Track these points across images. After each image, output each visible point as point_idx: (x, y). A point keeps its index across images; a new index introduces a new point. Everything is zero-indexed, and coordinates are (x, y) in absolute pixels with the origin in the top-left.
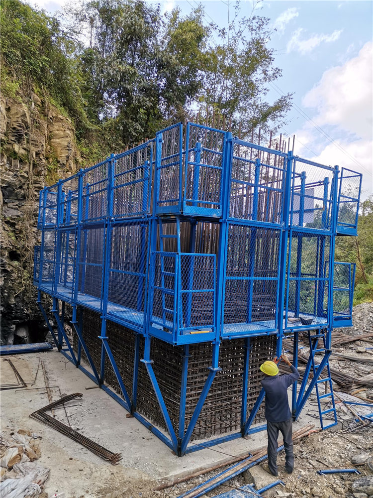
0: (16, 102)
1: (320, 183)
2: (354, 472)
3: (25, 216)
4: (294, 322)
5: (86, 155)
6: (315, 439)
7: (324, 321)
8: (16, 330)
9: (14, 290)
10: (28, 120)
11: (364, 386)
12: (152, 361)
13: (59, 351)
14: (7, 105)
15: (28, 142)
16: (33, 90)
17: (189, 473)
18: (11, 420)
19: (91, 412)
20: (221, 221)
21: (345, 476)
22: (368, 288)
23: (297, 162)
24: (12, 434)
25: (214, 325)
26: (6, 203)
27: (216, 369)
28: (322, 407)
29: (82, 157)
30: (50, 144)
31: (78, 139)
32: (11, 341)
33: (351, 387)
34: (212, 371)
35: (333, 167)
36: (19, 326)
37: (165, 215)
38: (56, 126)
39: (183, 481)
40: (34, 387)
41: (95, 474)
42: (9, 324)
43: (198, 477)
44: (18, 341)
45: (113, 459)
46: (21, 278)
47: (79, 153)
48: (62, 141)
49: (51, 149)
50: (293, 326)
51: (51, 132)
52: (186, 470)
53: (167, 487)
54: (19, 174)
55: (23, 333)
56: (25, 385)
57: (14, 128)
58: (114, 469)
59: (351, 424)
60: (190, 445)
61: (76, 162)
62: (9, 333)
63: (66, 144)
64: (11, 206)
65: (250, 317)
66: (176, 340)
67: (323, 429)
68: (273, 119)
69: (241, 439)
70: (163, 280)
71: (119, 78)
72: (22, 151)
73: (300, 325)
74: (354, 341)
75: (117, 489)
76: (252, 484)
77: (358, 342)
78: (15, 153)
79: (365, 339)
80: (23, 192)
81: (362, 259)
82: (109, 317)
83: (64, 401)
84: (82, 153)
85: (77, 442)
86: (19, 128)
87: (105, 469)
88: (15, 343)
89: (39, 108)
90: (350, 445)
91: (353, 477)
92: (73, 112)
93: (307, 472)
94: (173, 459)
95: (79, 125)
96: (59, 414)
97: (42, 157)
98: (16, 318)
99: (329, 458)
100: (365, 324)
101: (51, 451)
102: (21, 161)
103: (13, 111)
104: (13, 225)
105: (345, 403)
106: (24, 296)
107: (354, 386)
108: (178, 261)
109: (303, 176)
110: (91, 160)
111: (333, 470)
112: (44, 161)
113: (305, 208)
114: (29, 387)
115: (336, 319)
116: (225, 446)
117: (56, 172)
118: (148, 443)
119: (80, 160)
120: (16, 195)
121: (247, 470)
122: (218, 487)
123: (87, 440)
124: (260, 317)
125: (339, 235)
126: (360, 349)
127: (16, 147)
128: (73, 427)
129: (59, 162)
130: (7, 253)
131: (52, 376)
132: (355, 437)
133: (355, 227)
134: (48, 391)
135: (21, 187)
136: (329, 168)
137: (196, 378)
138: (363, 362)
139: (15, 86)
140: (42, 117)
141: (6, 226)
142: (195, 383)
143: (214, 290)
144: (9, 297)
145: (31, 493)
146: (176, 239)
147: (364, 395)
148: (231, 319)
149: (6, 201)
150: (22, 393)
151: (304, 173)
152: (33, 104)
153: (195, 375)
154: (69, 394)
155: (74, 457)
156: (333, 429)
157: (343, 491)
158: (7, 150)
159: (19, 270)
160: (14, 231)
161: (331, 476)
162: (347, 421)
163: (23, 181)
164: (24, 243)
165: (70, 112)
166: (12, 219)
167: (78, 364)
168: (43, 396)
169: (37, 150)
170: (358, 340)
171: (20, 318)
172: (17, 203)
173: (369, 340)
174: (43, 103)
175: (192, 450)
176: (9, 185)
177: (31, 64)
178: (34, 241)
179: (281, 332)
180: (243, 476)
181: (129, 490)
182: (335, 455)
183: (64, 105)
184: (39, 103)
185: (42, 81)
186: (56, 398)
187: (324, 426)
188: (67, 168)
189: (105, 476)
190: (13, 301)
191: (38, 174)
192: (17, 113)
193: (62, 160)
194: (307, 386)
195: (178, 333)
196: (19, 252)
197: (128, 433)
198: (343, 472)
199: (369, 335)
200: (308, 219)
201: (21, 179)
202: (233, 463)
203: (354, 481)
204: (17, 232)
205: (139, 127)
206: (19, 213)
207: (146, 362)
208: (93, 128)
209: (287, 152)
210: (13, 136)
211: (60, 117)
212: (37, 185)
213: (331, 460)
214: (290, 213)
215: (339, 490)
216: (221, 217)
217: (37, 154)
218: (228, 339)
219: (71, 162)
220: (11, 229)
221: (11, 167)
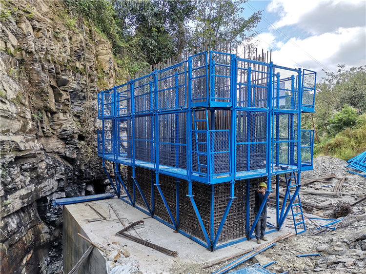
0: (75, 33)
1: (288, 79)
2: (318, 255)
3: (86, 111)
4: (276, 169)
5: (121, 65)
6: (293, 239)
7: (295, 167)
8: (86, 187)
9: (83, 160)
10: (84, 45)
11: (321, 209)
12: (194, 196)
13: (119, 198)
14: (69, 35)
15: (84, 60)
16: (83, 23)
17: (219, 260)
18: (105, 238)
19: (151, 231)
20: (231, 109)
21: (313, 257)
22: (321, 146)
23: (275, 68)
24: (109, 245)
25: (231, 172)
26: (73, 102)
27: (233, 198)
28: (296, 222)
29: (118, 67)
30: (97, 60)
31: (114, 54)
32: (83, 194)
33: (313, 210)
34: (231, 199)
35: (298, 69)
36: (87, 184)
37: (197, 108)
38: (101, 47)
39: (217, 264)
40: (110, 219)
41: (165, 262)
42: (82, 183)
43: (225, 262)
44: (88, 193)
45: (173, 254)
46: (87, 152)
47: (116, 64)
48: (105, 57)
49: (98, 63)
50: (276, 171)
51: (97, 51)
52: (217, 258)
53: (208, 267)
54: (80, 82)
55: (91, 189)
56: (105, 219)
57: (75, 51)
58: (175, 259)
59: (315, 231)
60: (217, 245)
61: (115, 70)
62: (82, 189)
63: (108, 59)
64: (76, 104)
65: (249, 167)
66: (210, 182)
67: (297, 234)
68: (248, 29)
69: (247, 241)
70: (197, 146)
71: (138, 8)
72: (82, 67)
73: (281, 170)
74: (313, 182)
75: (180, 269)
76: (258, 263)
77: (316, 183)
78: (77, 68)
79: (320, 181)
80: (83, 94)
81: (316, 126)
82: (161, 172)
83: (133, 226)
84: (118, 64)
85: (149, 246)
86: (79, 51)
87: (170, 260)
88: (86, 195)
89: (88, 35)
90: (315, 242)
91: (318, 258)
92: (110, 36)
93: (290, 256)
94: (208, 253)
95: (114, 44)
96: (132, 233)
97: (93, 69)
98: (86, 179)
99: (302, 249)
100: (319, 171)
101: (135, 252)
102: (81, 73)
103: (74, 40)
104: (78, 117)
105: (309, 219)
106: (90, 164)
107: (315, 210)
108: (208, 135)
109: (278, 75)
110: (124, 68)
111: (305, 255)
112: (95, 72)
113: (280, 96)
114: (108, 219)
115: (303, 166)
116: (238, 245)
117: (103, 79)
118: (191, 246)
119: (117, 69)
120: (79, 96)
121: (253, 257)
122: (238, 266)
123: (155, 245)
124: (254, 167)
125: (303, 112)
126: (317, 187)
127: (78, 64)
128: (144, 239)
129: (104, 72)
130: (77, 136)
131: (119, 212)
132: (318, 237)
133: (313, 107)
134: (120, 221)
135: (82, 91)
136: (295, 70)
137: (218, 206)
138: (320, 195)
139: (73, 22)
140: (91, 41)
141: (74, 118)
142: (218, 208)
143: (230, 151)
144: (80, 165)
145: (134, 271)
146: (206, 122)
147: (322, 214)
148: (239, 169)
149: (73, 101)
150: (105, 223)
151: (278, 73)
152: (84, 32)
153: (217, 204)
154: (134, 222)
155: (150, 254)
156: (303, 234)
157: (312, 265)
158: (72, 67)
159: (85, 147)
160: (79, 121)
161: (304, 258)
162: (312, 229)
163: (83, 87)
164: (87, 129)
165: (107, 36)
166: (78, 113)
167: (134, 205)
168: (119, 224)
169: (90, 65)
170: (315, 181)
171: (88, 179)
172: (80, 102)
173: (322, 181)
174: (90, 31)
175: (218, 248)
176: (75, 90)
177: (81, 5)
178: (93, 127)
179: (270, 175)
180: (252, 260)
181: (187, 269)
182: (306, 247)
183: (104, 31)
184: (88, 32)
185: (89, 16)
186: (127, 225)
187: (298, 232)
188: (110, 75)
189: (171, 263)
190: (83, 167)
191: (92, 81)
192: (76, 41)
193: (106, 70)
194: (285, 211)
195: (211, 177)
196: (84, 135)
197: (178, 241)
198: (311, 256)
199: (322, 178)
200: (282, 102)
201: (82, 85)
202: (245, 254)
203: (318, 260)
204: (82, 121)
205: (153, 42)
206: (82, 109)
207: (190, 196)
208: (124, 46)
209: (269, 63)
210: (75, 57)
211: (102, 40)
212: (92, 89)
213: (304, 250)
214: (273, 99)
215: (310, 264)
216: (232, 107)
217: (91, 67)
218: (239, 180)
219: (112, 71)
220: (78, 120)
221: (75, 78)
